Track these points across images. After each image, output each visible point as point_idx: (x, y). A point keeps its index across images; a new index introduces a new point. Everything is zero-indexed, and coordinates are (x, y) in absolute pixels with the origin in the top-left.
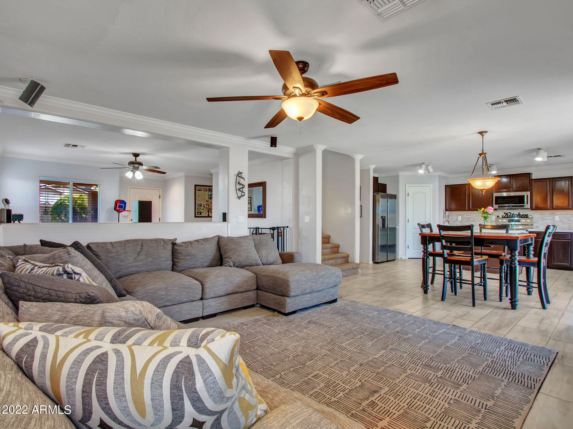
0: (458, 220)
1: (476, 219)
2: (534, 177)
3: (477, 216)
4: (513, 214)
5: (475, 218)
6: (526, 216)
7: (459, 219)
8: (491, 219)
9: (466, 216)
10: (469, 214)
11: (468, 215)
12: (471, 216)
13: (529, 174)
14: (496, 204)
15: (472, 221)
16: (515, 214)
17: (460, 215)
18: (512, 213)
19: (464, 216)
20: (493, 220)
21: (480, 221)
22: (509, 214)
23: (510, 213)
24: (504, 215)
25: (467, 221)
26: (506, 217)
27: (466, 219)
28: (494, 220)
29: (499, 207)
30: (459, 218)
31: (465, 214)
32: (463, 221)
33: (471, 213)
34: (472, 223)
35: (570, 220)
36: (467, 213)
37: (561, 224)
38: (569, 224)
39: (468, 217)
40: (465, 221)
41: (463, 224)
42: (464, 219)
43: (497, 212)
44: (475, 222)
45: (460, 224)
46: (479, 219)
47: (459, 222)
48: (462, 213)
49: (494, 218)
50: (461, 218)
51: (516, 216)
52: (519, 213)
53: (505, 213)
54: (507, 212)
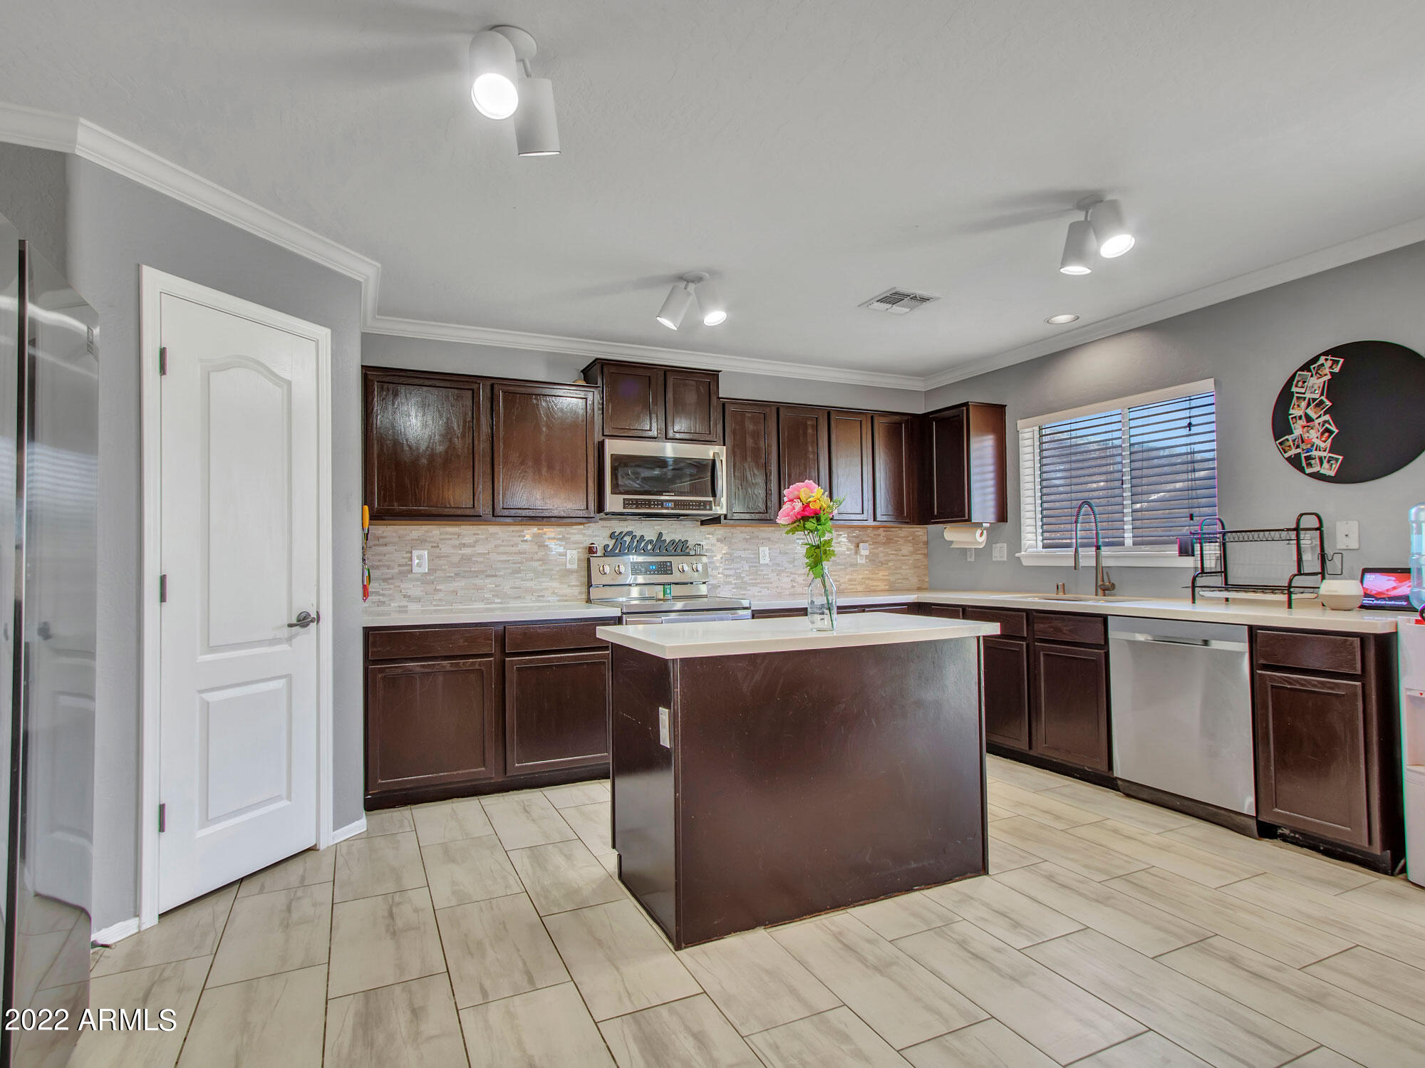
0: (415, 569)
1: (498, 565)
2: (726, 391)
3: (502, 549)
5: (493, 556)
6: (681, 548)
7: (419, 565)
8: (565, 564)
9: (451, 550)
10: (466, 540)
11: (464, 546)
12: (480, 549)
14: (616, 490)
15: (482, 572)
16: (647, 538)
17: (421, 542)
18: (638, 534)
19: (445, 549)
20: (569, 566)
21: (519, 571)
23: (629, 533)
24: (611, 543)
25: (457, 575)
27: (453, 565)
28: (575, 566)
29: (626, 503)
30: (420, 557)
31: (451, 539)
32: (439, 574)
33: (474, 534)
34: (478, 582)
35: (794, 560)
36: (459, 535)
37: (773, 577)
38: (792, 573)
39: (463, 555)
40: (448, 575)
41: (436, 590)
42: (445, 562)
43: (584, 531)
44: (495, 576)
45: (422, 591)
46: (515, 563)
47: (417, 580)
48: (434, 532)
49: (573, 557)
50: (430, 560)
51: (650, 547)
52: (660, 535)
53: (612, 536)
54: (622, 532)
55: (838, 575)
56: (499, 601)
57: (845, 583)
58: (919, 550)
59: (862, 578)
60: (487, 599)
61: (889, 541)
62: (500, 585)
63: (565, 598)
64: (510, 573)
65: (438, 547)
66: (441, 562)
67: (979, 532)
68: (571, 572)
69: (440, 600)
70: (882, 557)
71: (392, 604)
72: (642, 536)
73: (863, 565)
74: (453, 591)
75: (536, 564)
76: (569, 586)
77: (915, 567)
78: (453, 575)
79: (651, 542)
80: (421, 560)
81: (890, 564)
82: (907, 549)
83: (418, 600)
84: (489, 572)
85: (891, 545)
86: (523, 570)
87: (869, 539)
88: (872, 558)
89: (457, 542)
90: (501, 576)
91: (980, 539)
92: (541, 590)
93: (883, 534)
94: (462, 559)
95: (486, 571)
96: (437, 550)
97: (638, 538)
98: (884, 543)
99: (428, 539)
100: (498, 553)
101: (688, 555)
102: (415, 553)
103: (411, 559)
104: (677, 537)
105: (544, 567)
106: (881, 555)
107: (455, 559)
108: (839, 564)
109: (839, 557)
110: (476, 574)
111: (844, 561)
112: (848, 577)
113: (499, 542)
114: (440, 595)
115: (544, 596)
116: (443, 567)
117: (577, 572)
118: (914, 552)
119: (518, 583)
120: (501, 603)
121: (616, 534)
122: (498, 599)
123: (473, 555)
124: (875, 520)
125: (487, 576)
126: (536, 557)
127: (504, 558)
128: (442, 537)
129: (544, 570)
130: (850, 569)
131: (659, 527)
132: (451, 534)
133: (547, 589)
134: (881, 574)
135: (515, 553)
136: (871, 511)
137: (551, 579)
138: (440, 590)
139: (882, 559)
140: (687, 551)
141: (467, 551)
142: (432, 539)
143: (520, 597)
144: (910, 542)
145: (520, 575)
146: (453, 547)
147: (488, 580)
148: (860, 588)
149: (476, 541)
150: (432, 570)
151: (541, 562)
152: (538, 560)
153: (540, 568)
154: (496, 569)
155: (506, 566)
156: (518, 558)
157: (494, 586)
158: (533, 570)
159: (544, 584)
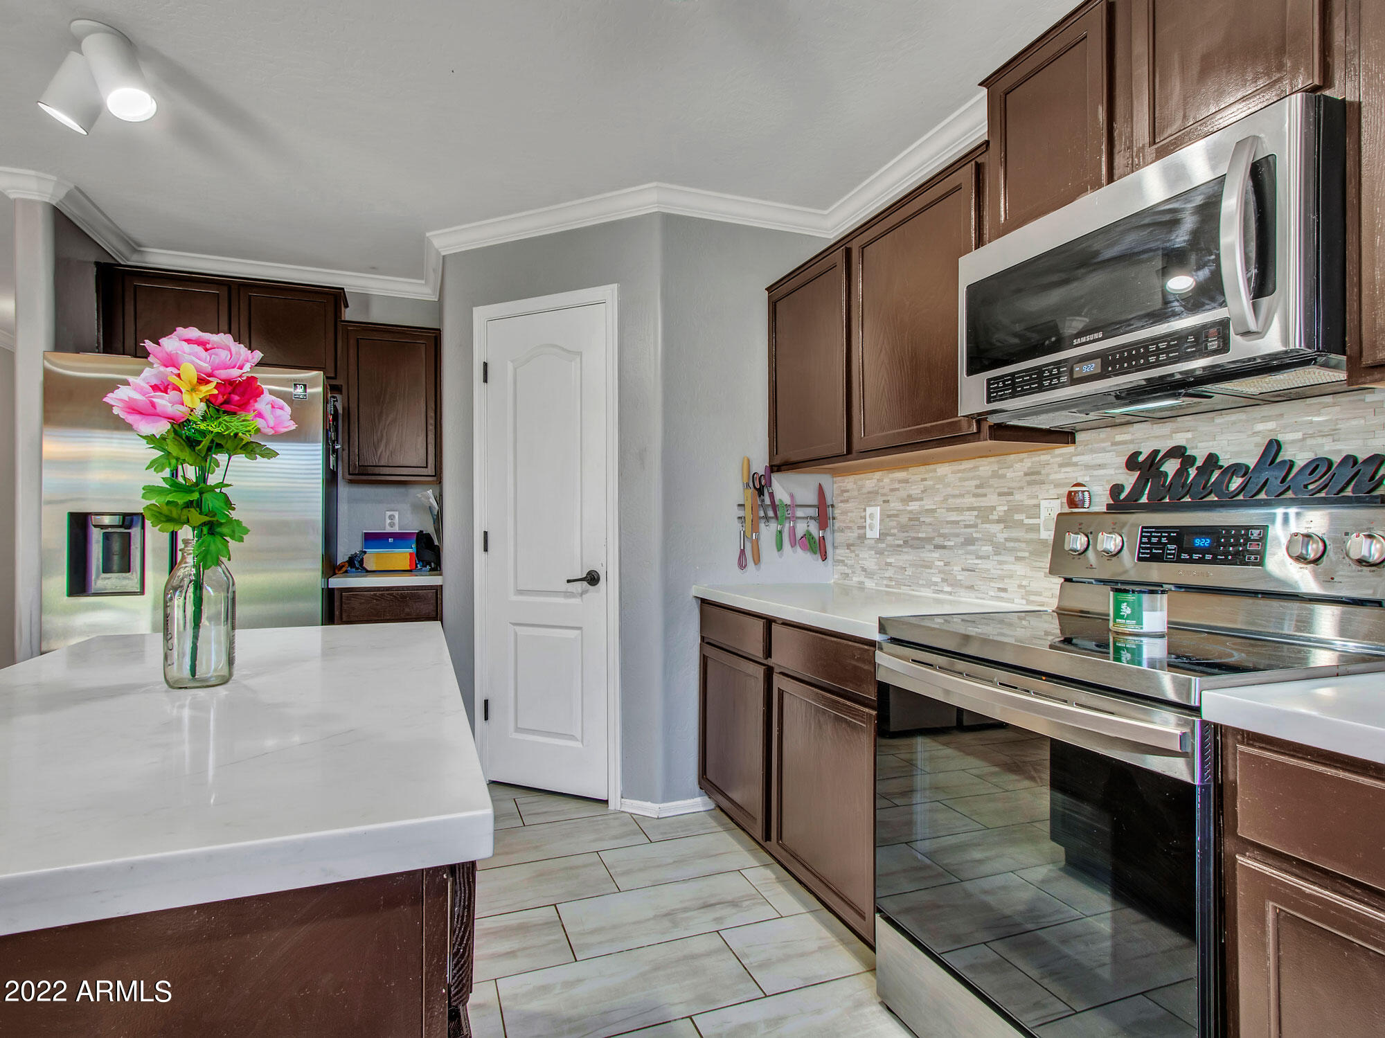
0: (869, 533)
1: (948, 530)
3: (951, 502)
5: (942, 514)
7: (871, 528)
8: (1036, 528)
9: (900, 506)
10: (915, 490)
11: (910, 498)
15: (929, 540)
16: (1228, 461)
17: (873, 495)
18: (1200, 454)
19: (894, 505)
20: (1041, 534)
21: (970, 541)
22: (1172, 469)
25: (906, 543)
27: (902, 528)
28: (1050, 535)
29: (993, 389)
30: (872, 516)
31: (899, 489)
32: (889, 540)
34: (927, 555)
36: (906, 481)
39: (911, 512)
40: (897, 542)
41: (887, 564)
42: (895, 524)
43: (1075, 459)
44: (944, 547)
45: (876, 564)
46: (965, 527)
47: (871, 548)
48: (884, 480)
49: (1051, 513)
50: (881, 520)
51: (1235, 483)
52: (1274, 446)
53: (1132, 462)
54: (1156, 452)
56: (950, 589)
60: (936, 584)
62: (949, 564)
64: (962, 544)
65: (889, 501)
66: (891, 524)
68: (1044, 546)
69: (890, 579)
71: (854, 579)
72: (1214, 457)
74: (902, 568)
75: (993, 529)
76: (1046, 574)
78: (902, 542)
79: (1240, 468)
80: (874, 521)
83: (872, 576)
84: (938, 541)
86: (977, 539)
89: (903, 494)
90: (951, 548)
92: (1002, 578)
94: (911, 519)
95: (933, 538)
96: (885, 506)
99: (880, 491)
100: (949, 510)
102: (869, 510)
103: (865, 519)
105: (1006, 535)
107: (905, 519)
110: (923, 543)
113: (949, 490)
114: (890, 572)
115: (1004, 590)
116: (893, 531)
119: (972, 561)
120: (950, 593)
121: (1141, 459)
122: (948, 585)
123: (920, 513)
125: (936, 547)
126: (995, 516)
127: (954, 517)
128: (892, 487)
129: (1006, 539)
132: (898, 481)
133: (1011, 577)
135: (968, 509)
137: (1018, 559)
138: (891, 565)
141: (914, 506)
142: (883, 491)
145: (973, 548)
146: (902, 500)
147: (936, 555)
149: (924, 492)
150: (882, 536)
151: (1002, 526)
152: (998, 521)
153: (1001, 537)
154: (944, 536)
155: (957, 531)
156: (969, 517)
157: (942, 563)
158: (990, 539)
159: (1006, 567)
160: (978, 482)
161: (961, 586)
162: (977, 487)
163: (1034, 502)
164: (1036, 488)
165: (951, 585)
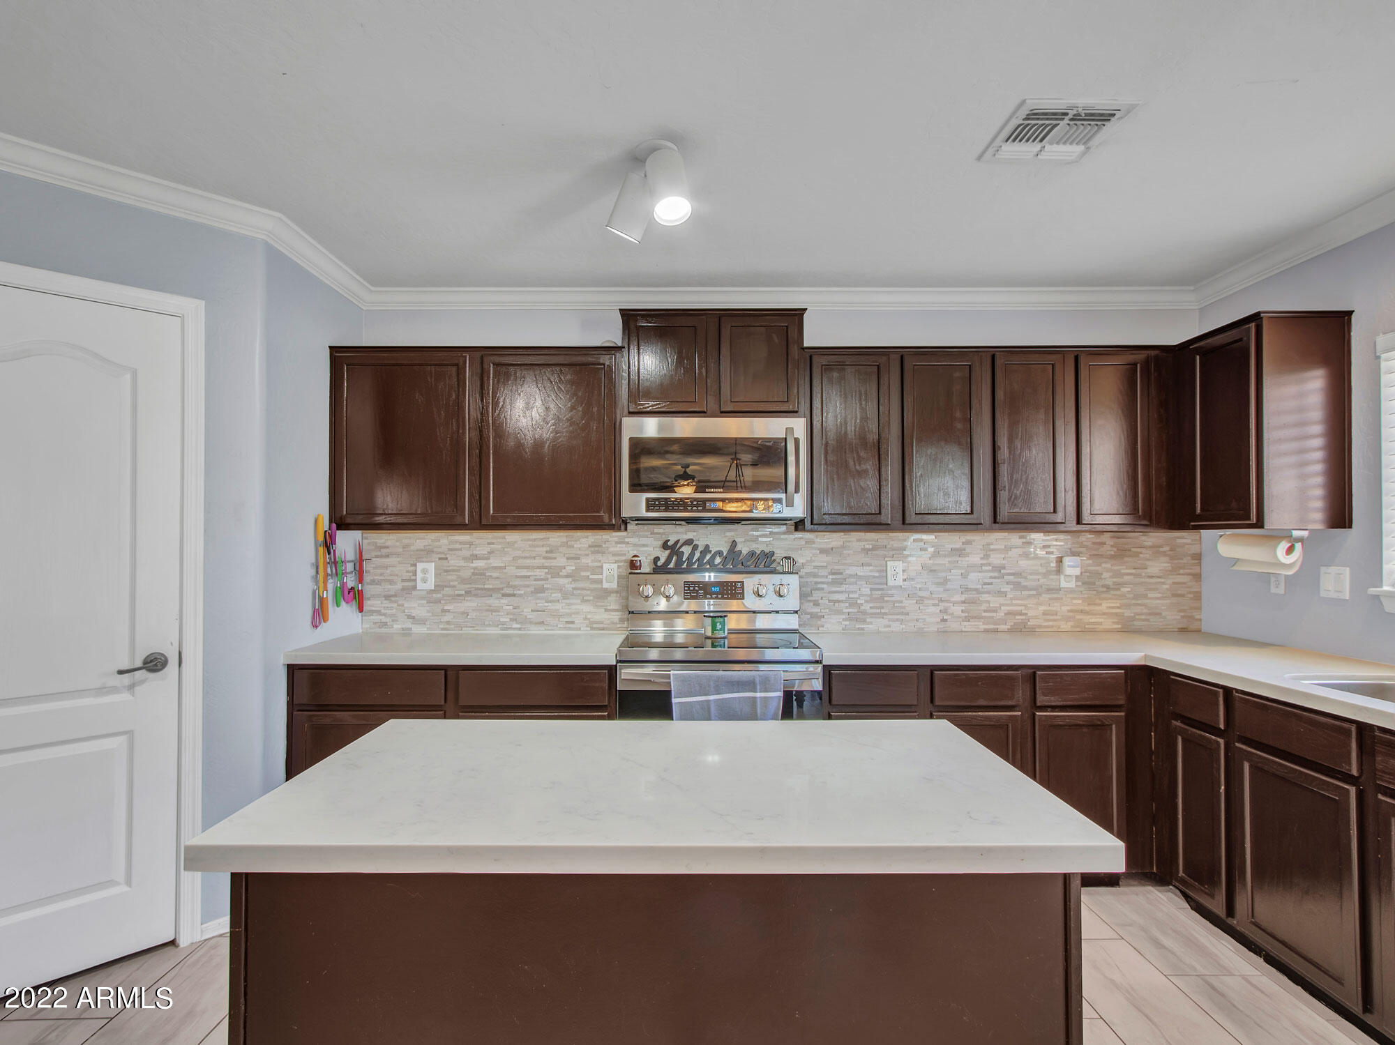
0: (420, 585)
1: (517, 582)
2: (815, 335)
3: (521, 562)
4: (707, 549)
5: (511, 570)
6: (763, 563)
7: (424, 580)
8: (601, 581)
9: (462, 563)
10: (480, 551)
11: (476, 557)
12: (495, 562)
13: (795, 316)
14: (636, 486)
15: (498, 590)
16: (714, 549)
17: (427, 553)
18: (701, 544)
19: (454, 562)
20: (605, 585)
21: (541, 590)
22: (686, 550)
23: (689, 542)
25: (468, 593)
26: (671, 566)
27: (464, 581)
28: (614, 585)
29: (651, 505)
30: (425, 571)
31: (460, 549)
32: (448, 591)
33: (489, 544)
34: (494, 602)
35: (946, 581)
36: (471, 544)
37: (910, 604)
38: (941, 600)
39: (475, 568)
40: (457, 592)
41: (444, 611)
42: (454, 577)
43: (627, 540)
44: (514, 595)
45: (428, 612)
46: (536, 580)
47: (422, 598)
48: (441, 541)
49: (611, 572)
50: (436, 575)
51: (718, 560)
52: (734, 544)
53: (665, 546)
54: (678, 541)
55: (1025, 606)
56: (518, 626)
57: (1036, 617)
58: (1181, 568)
59: (1070, 611)
60: (503, 623)
61: (1121, 554)
62: (518, 607)
63: (601, 626)
64: (532, 592)
65: (447, 559)
66: (450, 577)
67: (1284, 545)
68: (608, 592)
69: (448, 623)
70: (1107, 578)
71: (395, 626)
72: (707, 546)
73: (1071, 591)
74: (463, 613)
75: (562, 581)
76: (606, 610)
77: (1175, 595)
78: (463, 593)
79: (720, 553)
80: (427, 575)
81: (1124, 590)
82: (1157, 566)
83: (423, 622)
84: (509, 591)
85: (1126, 559)
86: (548, 589)
87: (1083, 550)
88: (1088, 581)
89: (468, 554)
90: (520, 596)
91: (1287, 559)
92: (570, 615)
93: (1110, 542)
94: (474, 574)
95: (502, 589)
96: (444, 563)
97: (700, 549)
98: (1112, 557)
99: (435, 550)
100: (518, 567)
101: (773, 572)
102: (420, 566)
103: (415, 573)
104: (758, 548)
105: (573, 586)
106: (1106, 575)
107: (466, 574)
108: (1026, 588)
109: (1026, 578)
110: (490, 592)
111: (1035, 584)
112: (1042, 608)
113: (518, 553)
114: (448, 617)
115: (572, 623)
116: (451, 583)
117: (617, 592)
118: (1174, 570)
119: (541, 605)
120: (520, 629)
121: (672, 543)
122: (517, 623)
123: (486, 569)
124: (1079, 522)
125: (504, 595)
126: (564, 573)
127: (524, 573)
128: (452, 547)
129: (574, 589)
130: (1046, 597)
131: (733, 533)
132: (461, 543)
133: (578, 613)
134: (1105, 606)
135: (538, 567)
136: (1071, 509)
137: (584, 601)
138: (449, 611)
139: (1109, 582)
140: (773, 566)
141: (480, 564)
142: (440, 550)
143: (542, 623)
144: (1164, 554)
145: (543, 595)
146: (464, 559)
147: (505, 601)
148: (1065, 626)
149: (491, 553)
150: (439, 587)
151: (570, 579)
152: (567, 577)
153: (569, 587)
154: (514, 587)
155: (527, 583)
156: (540, 573)
157: (511, 607)
158: (560, 589)
159: (573, 607)
160: (548, 549)
161: (531, 623)
162: (547, 552)
163: (599, 564)
164: (599, 557)
165: (521, 623)
